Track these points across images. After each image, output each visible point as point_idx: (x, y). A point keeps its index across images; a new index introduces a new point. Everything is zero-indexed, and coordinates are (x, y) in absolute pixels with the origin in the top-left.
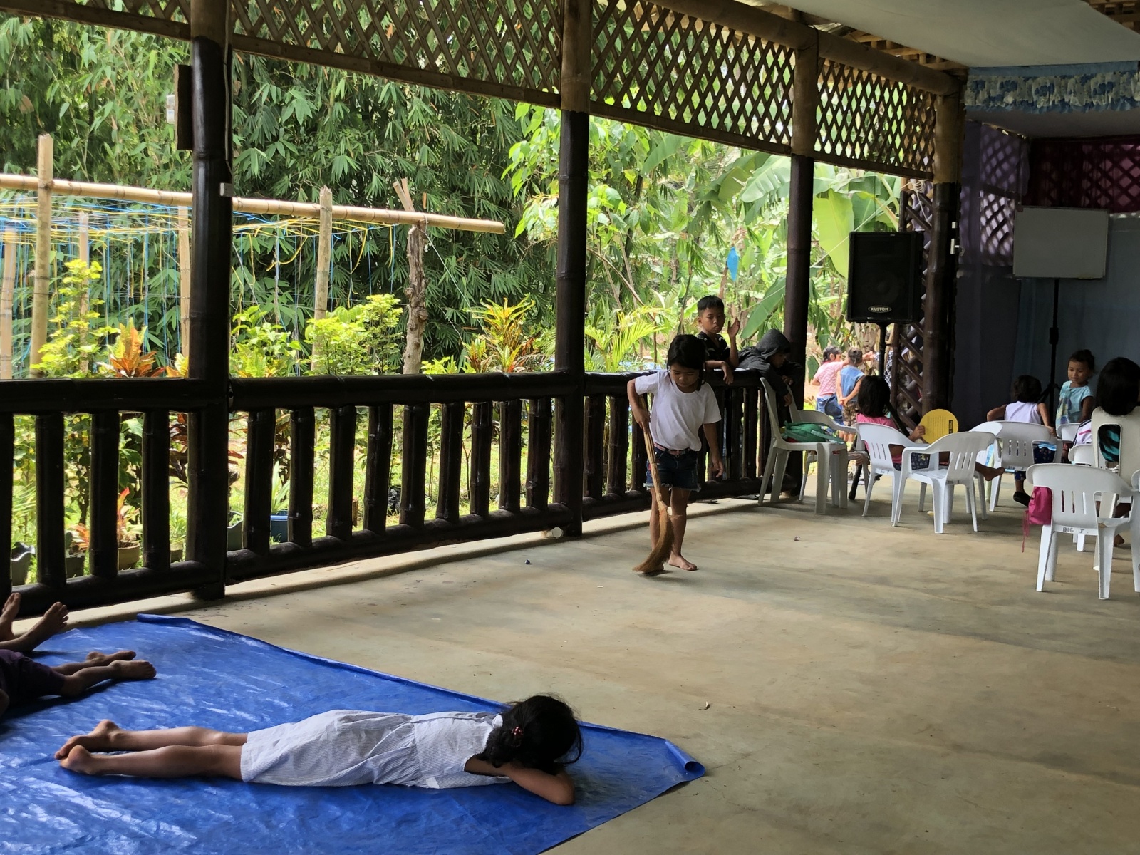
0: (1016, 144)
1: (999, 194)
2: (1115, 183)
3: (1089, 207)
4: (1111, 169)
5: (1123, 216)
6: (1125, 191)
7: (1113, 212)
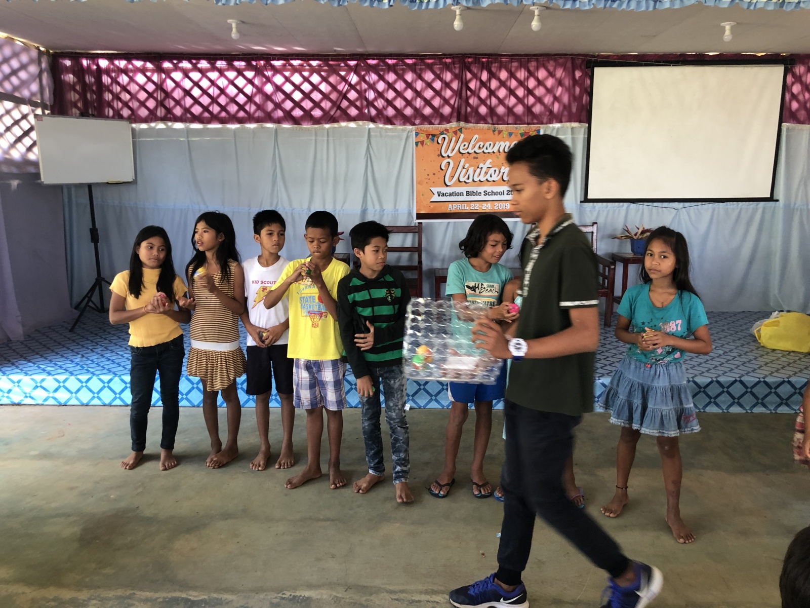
0: (34, 53)
1: (19, 101)
2: (133, 96)
3: (113, 117)
4: (128, 84)
5: (144, 126)
6: (143, 104)
7: (135, 121)
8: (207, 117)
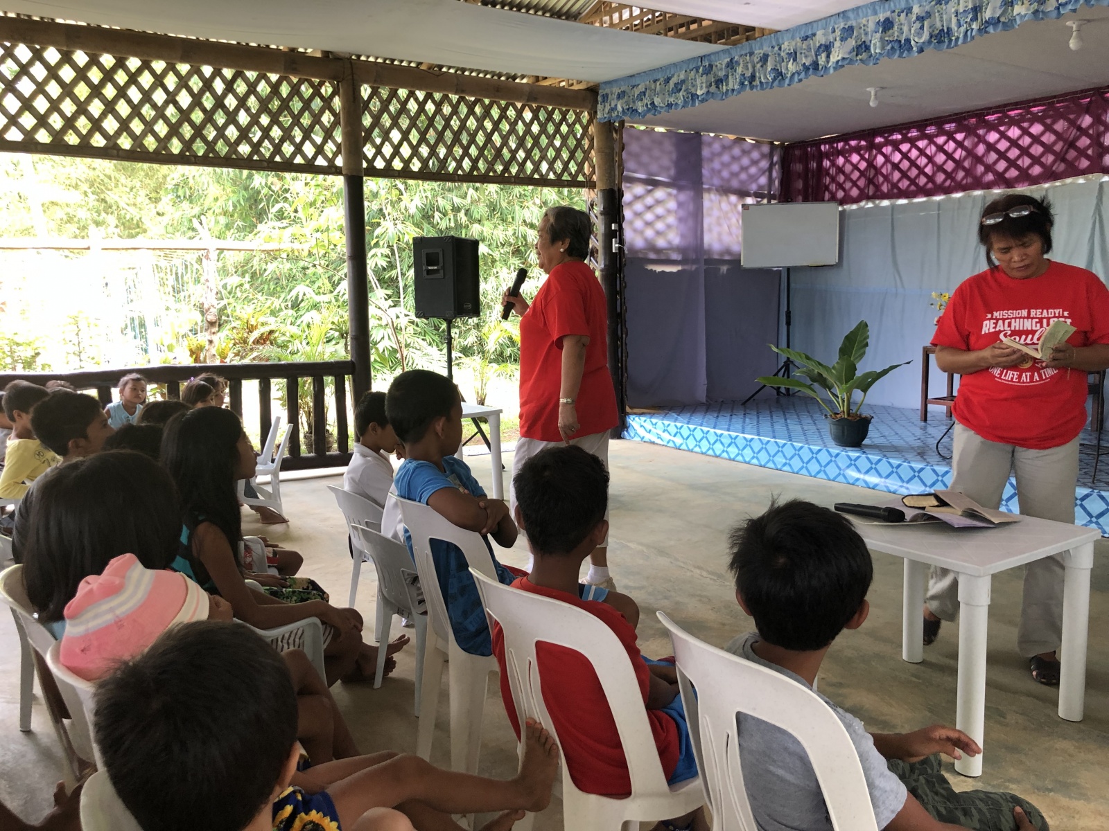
1: (744, 194)
2: (848, 177)
4: (844, 165)
5: (854, 207)
6: (855, 184)
7: (847, 203)
8: (913, 191)
